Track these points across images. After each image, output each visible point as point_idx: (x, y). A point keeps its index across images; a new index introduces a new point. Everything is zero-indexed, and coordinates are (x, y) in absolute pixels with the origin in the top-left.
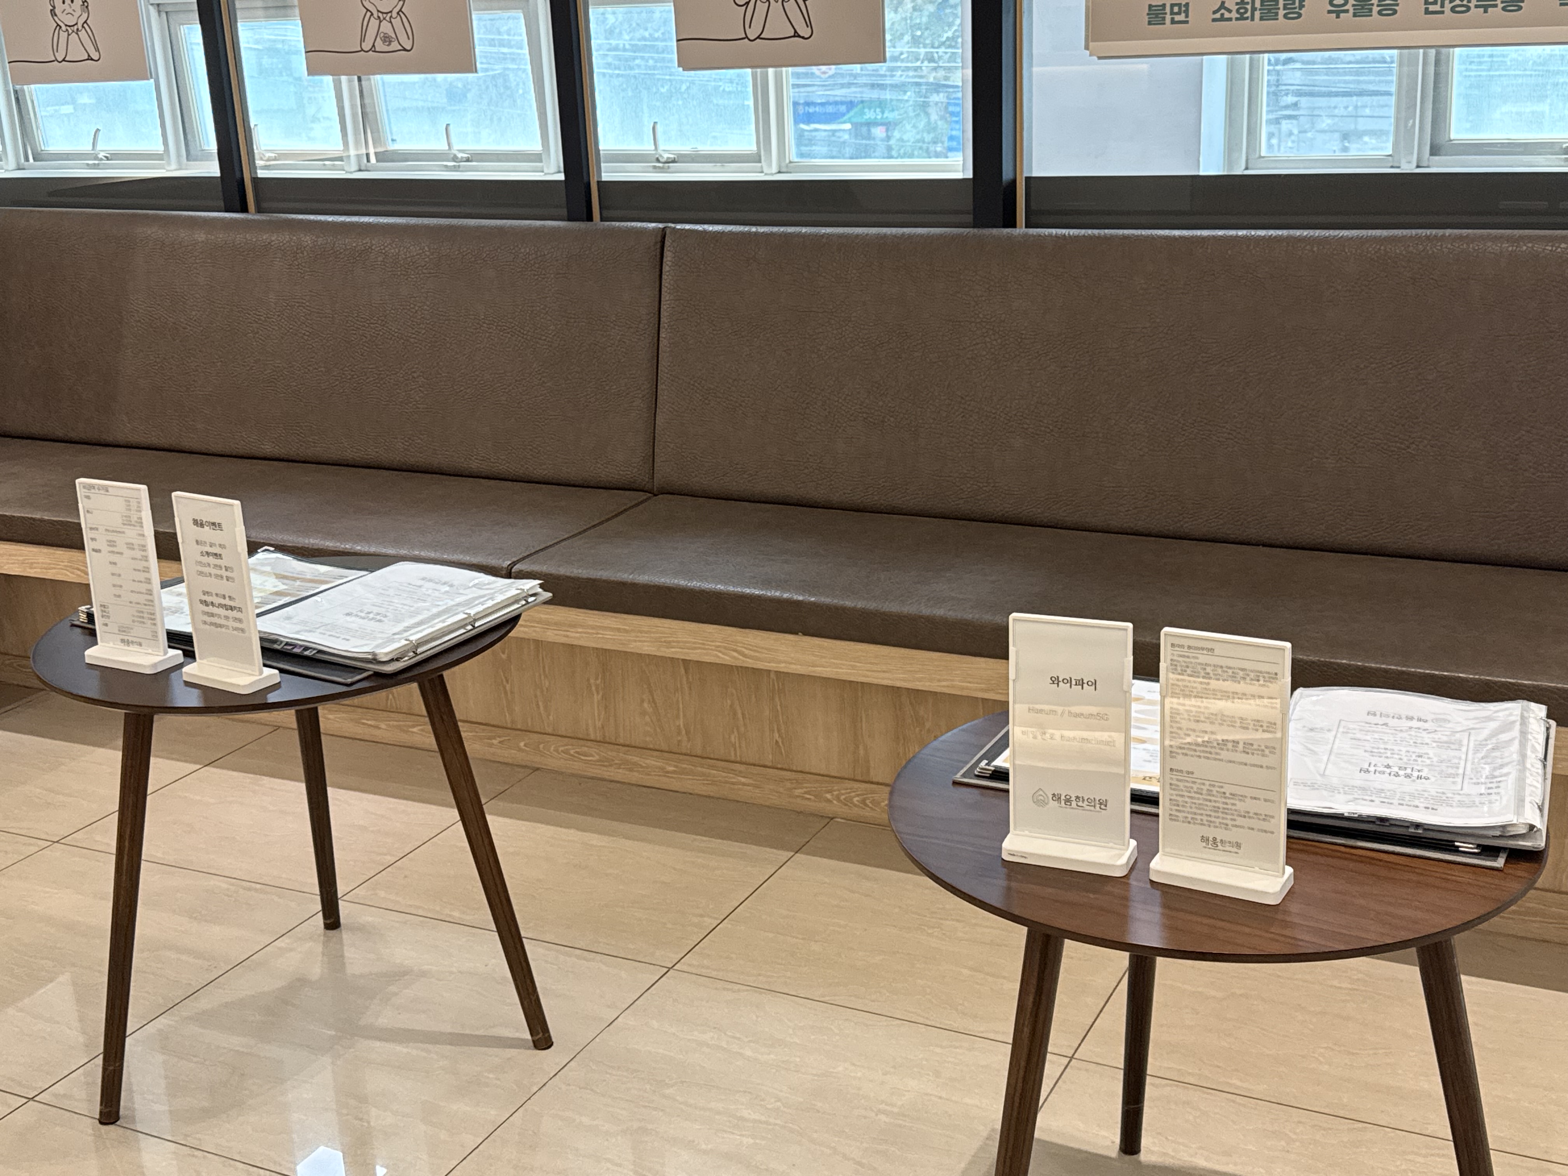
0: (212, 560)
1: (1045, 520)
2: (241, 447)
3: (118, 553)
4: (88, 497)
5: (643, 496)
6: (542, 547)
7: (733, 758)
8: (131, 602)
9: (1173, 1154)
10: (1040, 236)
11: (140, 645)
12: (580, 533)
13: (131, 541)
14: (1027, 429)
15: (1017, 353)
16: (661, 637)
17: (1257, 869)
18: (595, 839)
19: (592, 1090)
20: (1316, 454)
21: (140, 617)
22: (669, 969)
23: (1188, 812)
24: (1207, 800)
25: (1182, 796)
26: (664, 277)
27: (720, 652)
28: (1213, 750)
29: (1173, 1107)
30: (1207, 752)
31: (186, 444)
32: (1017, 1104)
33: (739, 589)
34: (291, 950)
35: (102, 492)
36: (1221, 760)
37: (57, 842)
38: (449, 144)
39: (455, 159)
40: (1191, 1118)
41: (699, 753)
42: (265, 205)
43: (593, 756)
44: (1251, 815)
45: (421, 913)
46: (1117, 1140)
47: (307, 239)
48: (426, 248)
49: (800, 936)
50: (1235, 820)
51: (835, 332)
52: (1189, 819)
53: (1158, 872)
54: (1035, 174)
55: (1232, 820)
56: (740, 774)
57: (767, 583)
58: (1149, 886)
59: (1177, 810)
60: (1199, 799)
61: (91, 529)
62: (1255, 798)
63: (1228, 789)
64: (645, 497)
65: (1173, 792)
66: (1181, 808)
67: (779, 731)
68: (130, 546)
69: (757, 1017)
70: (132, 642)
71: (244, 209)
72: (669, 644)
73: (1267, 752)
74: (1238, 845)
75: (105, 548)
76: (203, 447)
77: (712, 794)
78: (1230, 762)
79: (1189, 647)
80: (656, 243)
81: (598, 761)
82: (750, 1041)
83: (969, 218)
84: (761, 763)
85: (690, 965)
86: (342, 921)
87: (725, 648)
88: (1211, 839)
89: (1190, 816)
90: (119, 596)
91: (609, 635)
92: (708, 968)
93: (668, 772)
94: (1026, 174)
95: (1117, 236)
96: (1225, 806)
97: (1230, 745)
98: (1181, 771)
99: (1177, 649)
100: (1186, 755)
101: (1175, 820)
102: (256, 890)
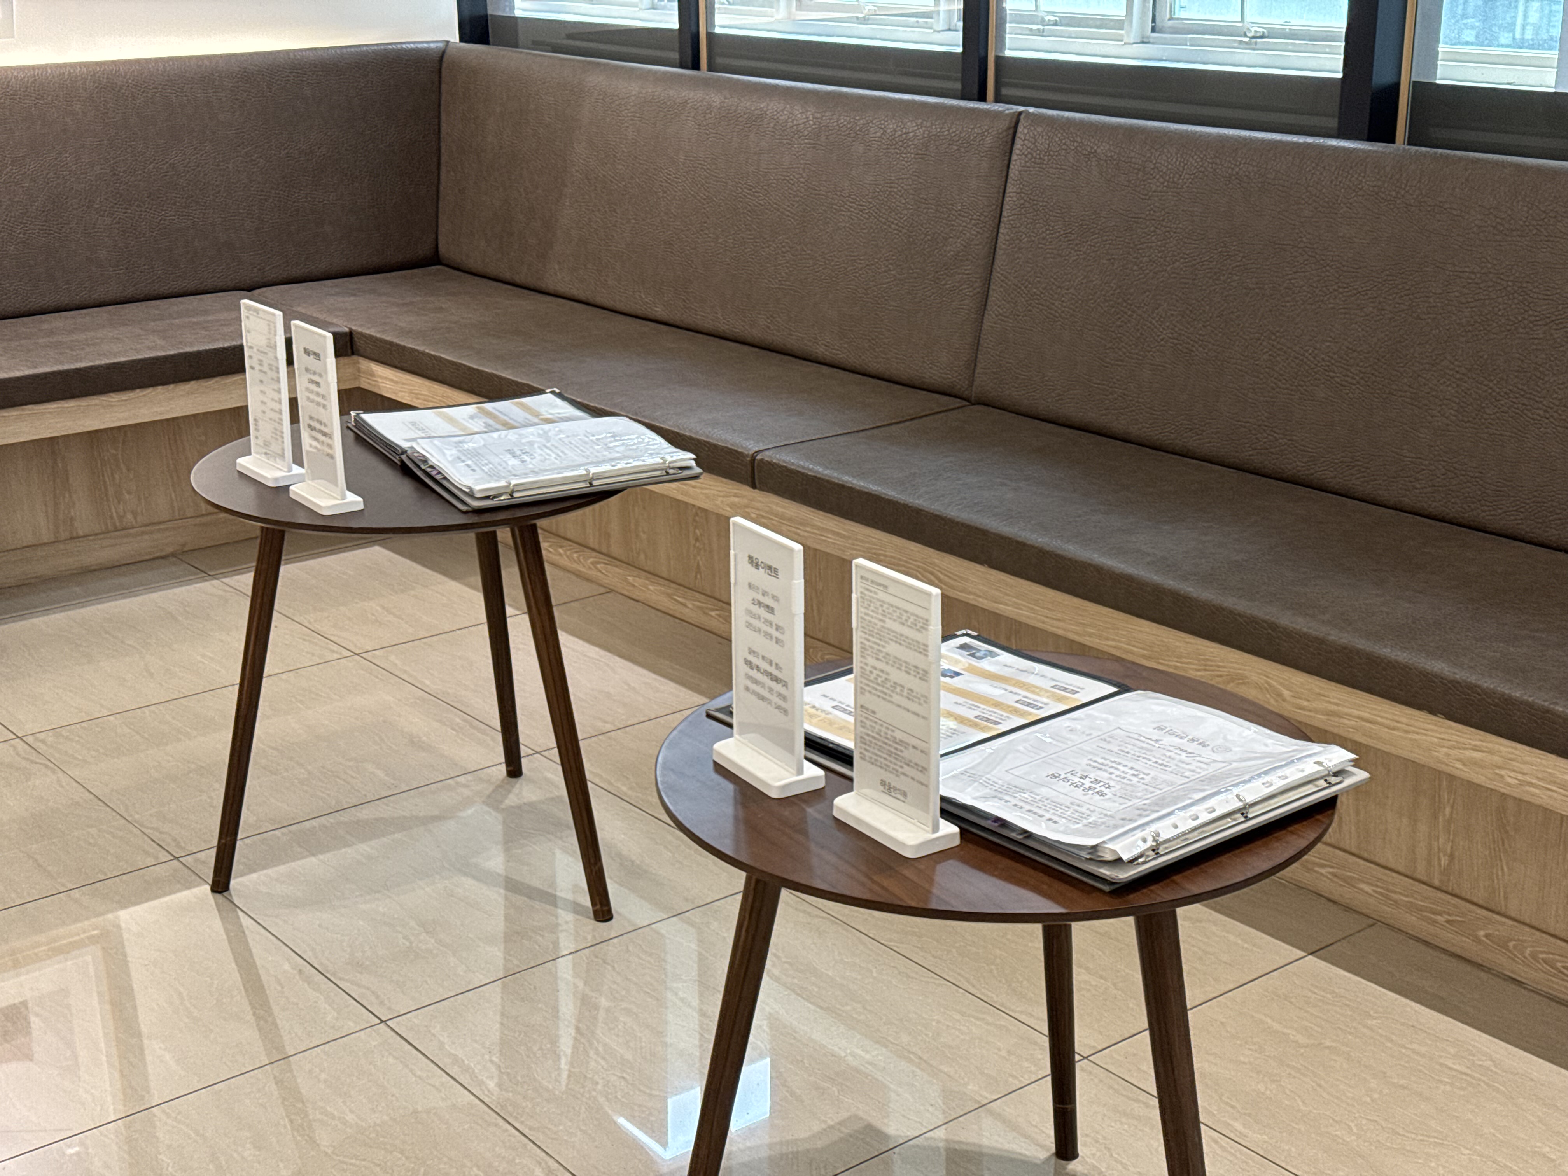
2: (639, 307)
4: (246, 317)
5: (957, 403)
8: (271, 419)
11: (275, 459)
17: (916, 821)
23: (872, 753)
24: (884, 742)
25: (869, 735)
26: (1011, 166)
28: (887, 691)
30: (883, 692)
34: (468, 787)
36: (892, 702)
44: (913, 764)
50: (902, 767)
52: (873, 760)
53: (840, 810)
58: (832, 822)
59: (865, 749)
60: (879, 740)
61: (249, 350)
62: (914, 747)
63: (897, 734)
66: (867, 747)
70: (271, 456)
71: (696, 66)
73: (921, 700)
74: (905, 794)
75: (256, 368)
78: (899, 706)
79: (872, 582)
80: (1009, 128)
86: (523, 773)
88: (887, 783)
89: (873, 757)
90: (266, 413)
94: (1418, 78)
96: (896, 751)
97: (898, 689)
98: (868, 709)
99: (862, 580)
100: (871, 692)
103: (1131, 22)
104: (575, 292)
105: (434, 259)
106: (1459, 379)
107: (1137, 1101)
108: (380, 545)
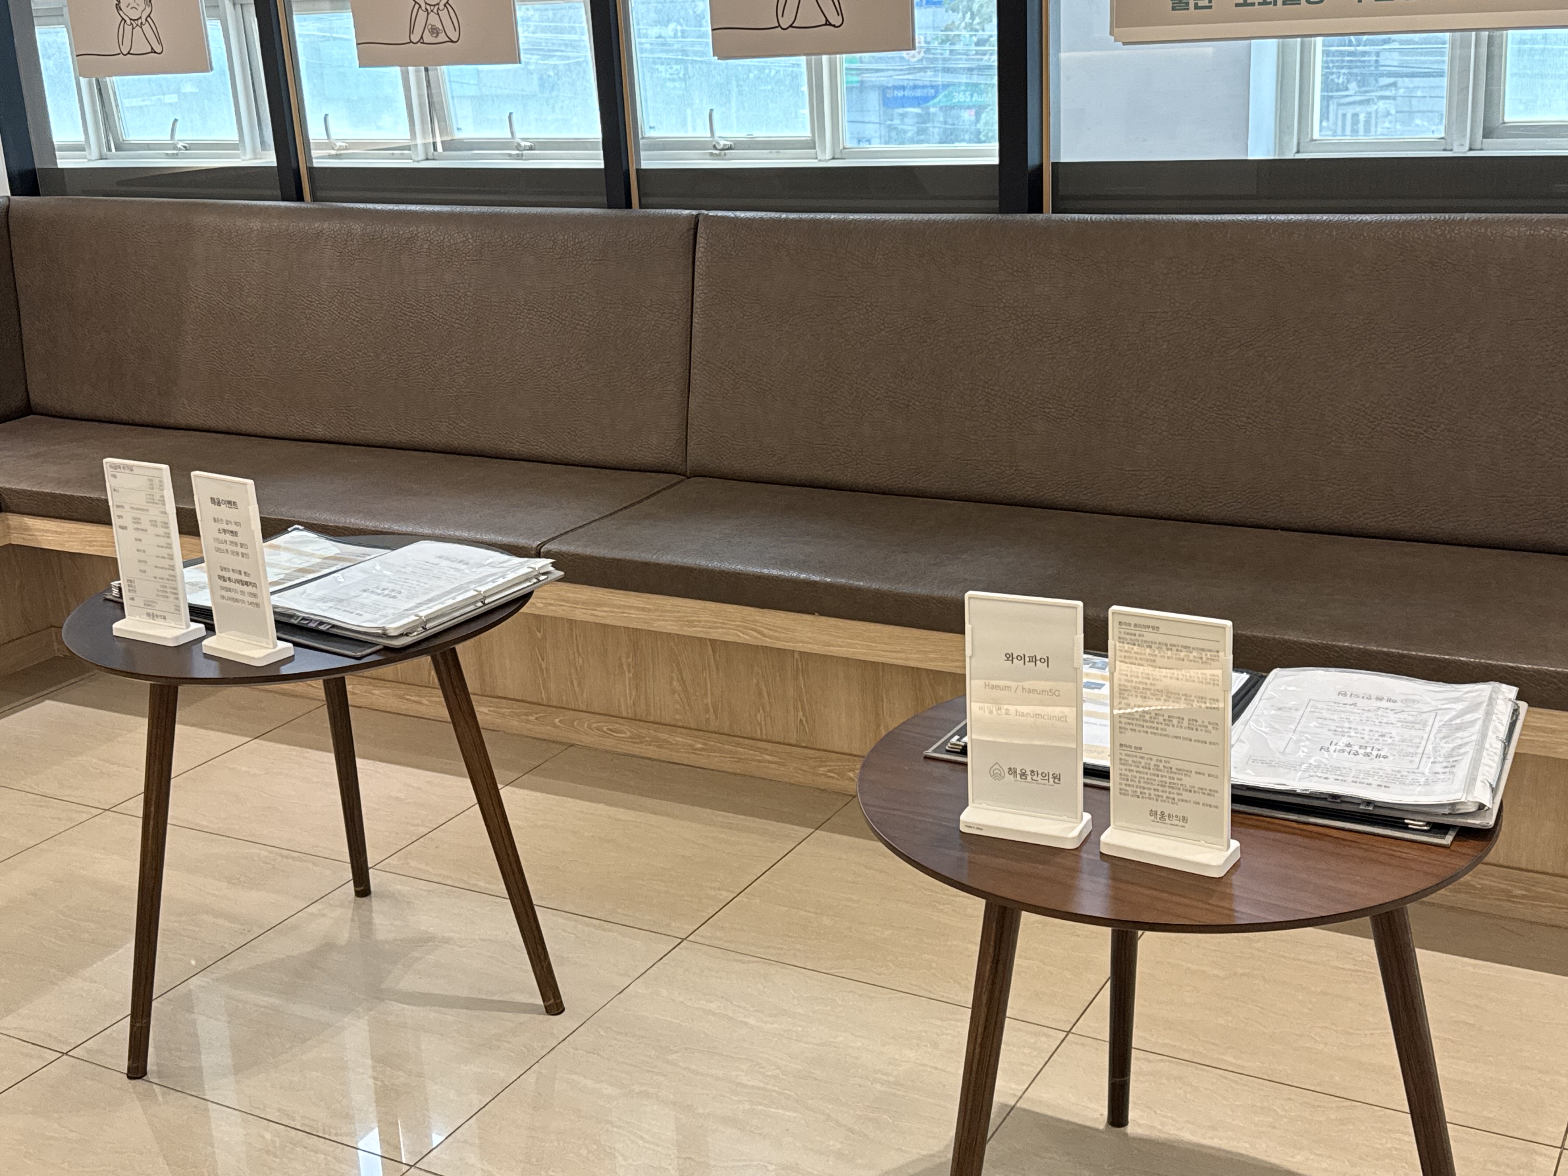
0: (228, 537)
1: (1066, 504)
2: (294, 430)
3: (143, 530)
4: (115, 476)
5: (675, 478)
6: (571, 528)
7: (759, 736)
8: (155, 577)
9: (1160, 1127)
10: (1062, 221)
11: (165, 618)
12: (611, 514)
13: (154, 518)
14: (1049, 413)
15: (1040, 337)
16: (683, 617)
17: (1202, 842)
18: (621, 814)
19: (598, 1054)
20: (1334, 438)
21: (164, 592)
22: (683, 940)
23: (1137, 787)
24: (1154, 775)
25: (1132, 771)
26: (697, 263)
27: (740, 631)
28: (1160, 726)
29: (1164, 1081)
30: (1154, 728)
31: (244, 427)
32: (974, 1069)
33: (758, 570)
34: (324, 915)
35: (127, 471)
36: (1168, 736)
37: (108, 810)
38: (512, 133)
39: (518, 147)
40: (1181, 1092)
41: (726, 731)
42: (319, 194)
43: (625, 733)
44: (1196, 789)
45: (448, 882)
46: (1106, 1112)
47: (357, 227)
48: (470, 236)
49: (813, 911)
50: (1181, 794)
51: (862, 317)
52: (1138, 793)
53: (1108, 845)
54: (1064, 159)
55: (1178, 794)
56: (765, 751)
57: (785, 564)
58: (1098, 858)
59: (1126, 785)
60: (1147, 773)
61: (118, 506)
62: (1200, 773)
63: (1174, 764)
64: (676, 480)
65: (1122, 766)
66: (1130, 782)
67: (803, 709)
68: (154, 523)
69: (765, 987)
70: (157, 616)
71: (300, 198)
72: (691, 623)
73: (1210, 727)
74: (1185, 819)
75: (131, 526)
76: (259, 430)
77: (738, 771)
78: (1176, 737)
79: (1135, 625)
80: (689, 230)
81: (630, 738)
82: (756, 1011)
83: (996, 204)
84: (786, 741)
85: (703, 937)
86: (372, 889)
87: (746, 628)
88: (1159, 813)
89: (1139, 790)
90: (145, 572)
91: (634, 614)
92: (720, 939)
93: (697, 749)
94: (1052, 160)
95: (1138, 221)
96: (1171, 781)
97: (1175, 721)
98: (1130, 747)
99: (1124, 627)
100: (1135, 730)
101: (1125, 794)
102: (293, 858)
105: (27, 410)
106: (1165, 401)
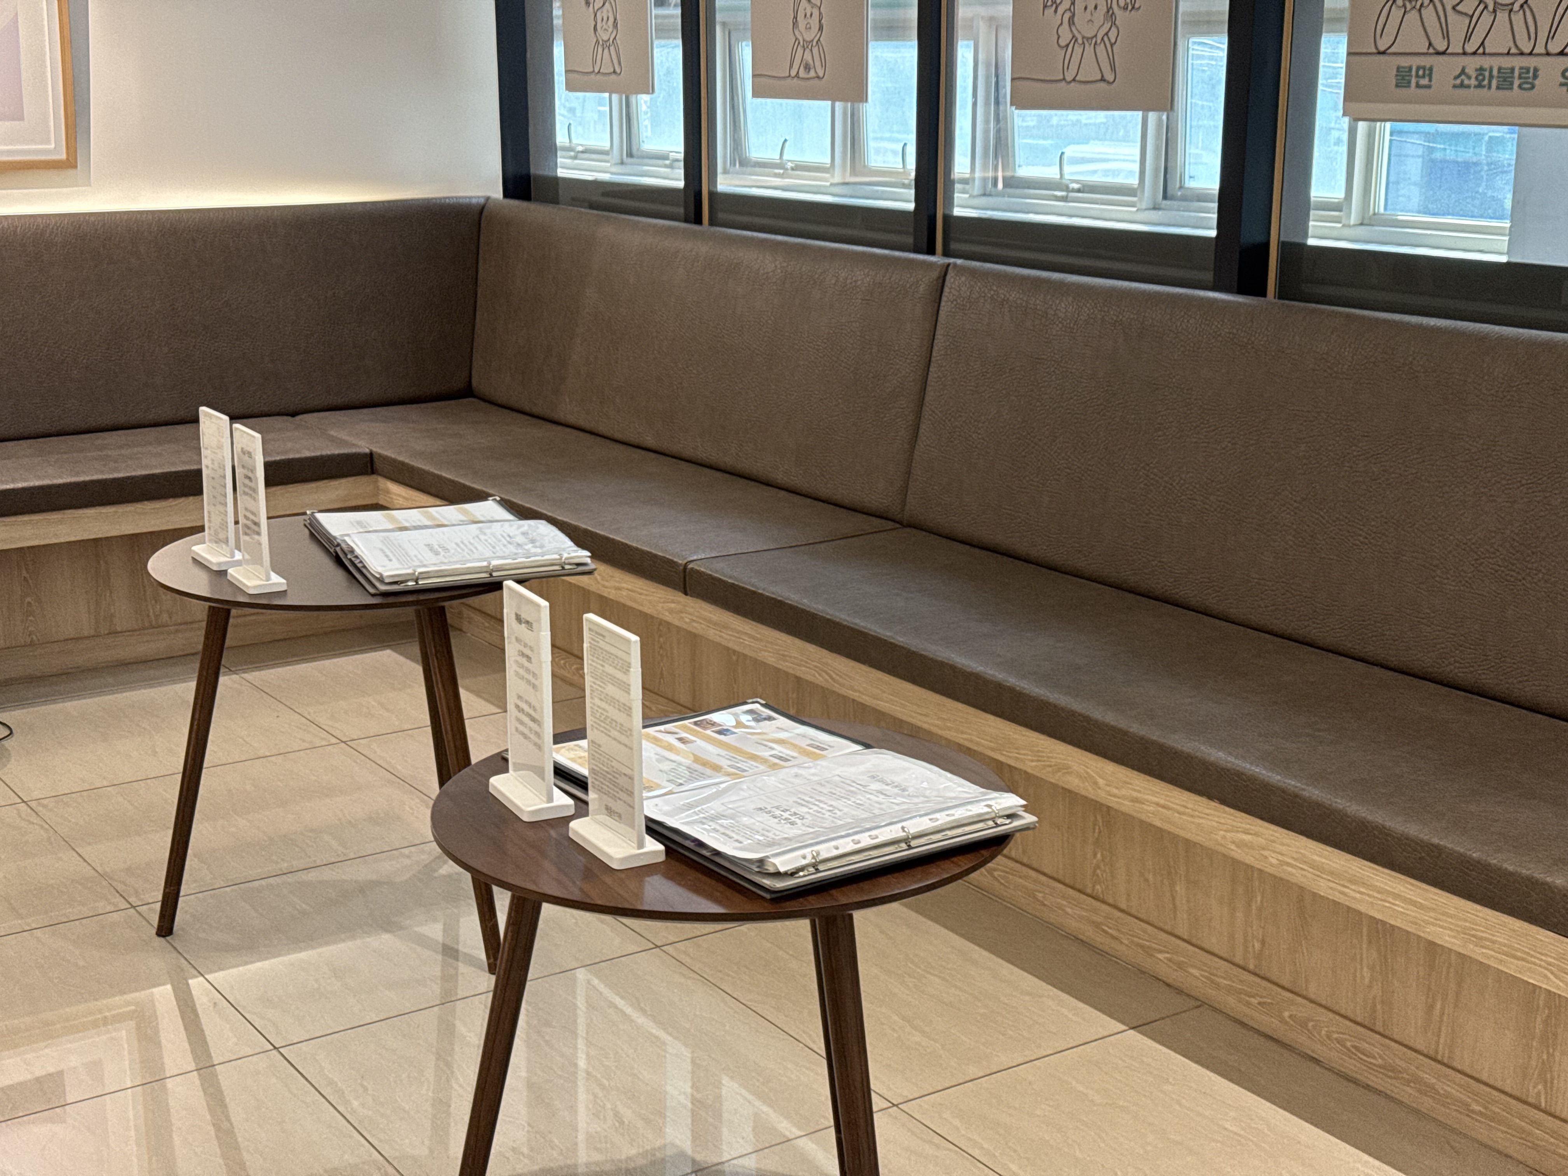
1: (1197, 605)
4: (202, 421)
5: (890, 526)
6: (735, 552)
12: (788, 547)
22: (657, 947)
23: (599, 781)
24: (606, 772)
25: (597, 766)
26: (940, 311)
27: (817, 672)
28: (608, 727)
31: (601, 429)
36: (610, 736)
52: (600, 788)
53: (571, 829)
55: (617, 792)
58: (569, 843)
60: (603, 770)
61: (204, 445)
63: (614, 764)
66: (596, 777)
71: (698, 220)
72: (783, 658)
74: (620, 816)
78: (615, 739)
79: (597, 633)
80: (939, 278)
87: (820, 669)
88: (609, 808)
89: (600, 785)
91: (748, 641)
96: (614, 779)
97: (614, 724)
98: (596, 744)
100: (598, 729)
103: (1143, 191)
104: (582, 423)
105: (467, 392)
106: (1295, 508)
107: (930, 1142)
108: (392, 649)
